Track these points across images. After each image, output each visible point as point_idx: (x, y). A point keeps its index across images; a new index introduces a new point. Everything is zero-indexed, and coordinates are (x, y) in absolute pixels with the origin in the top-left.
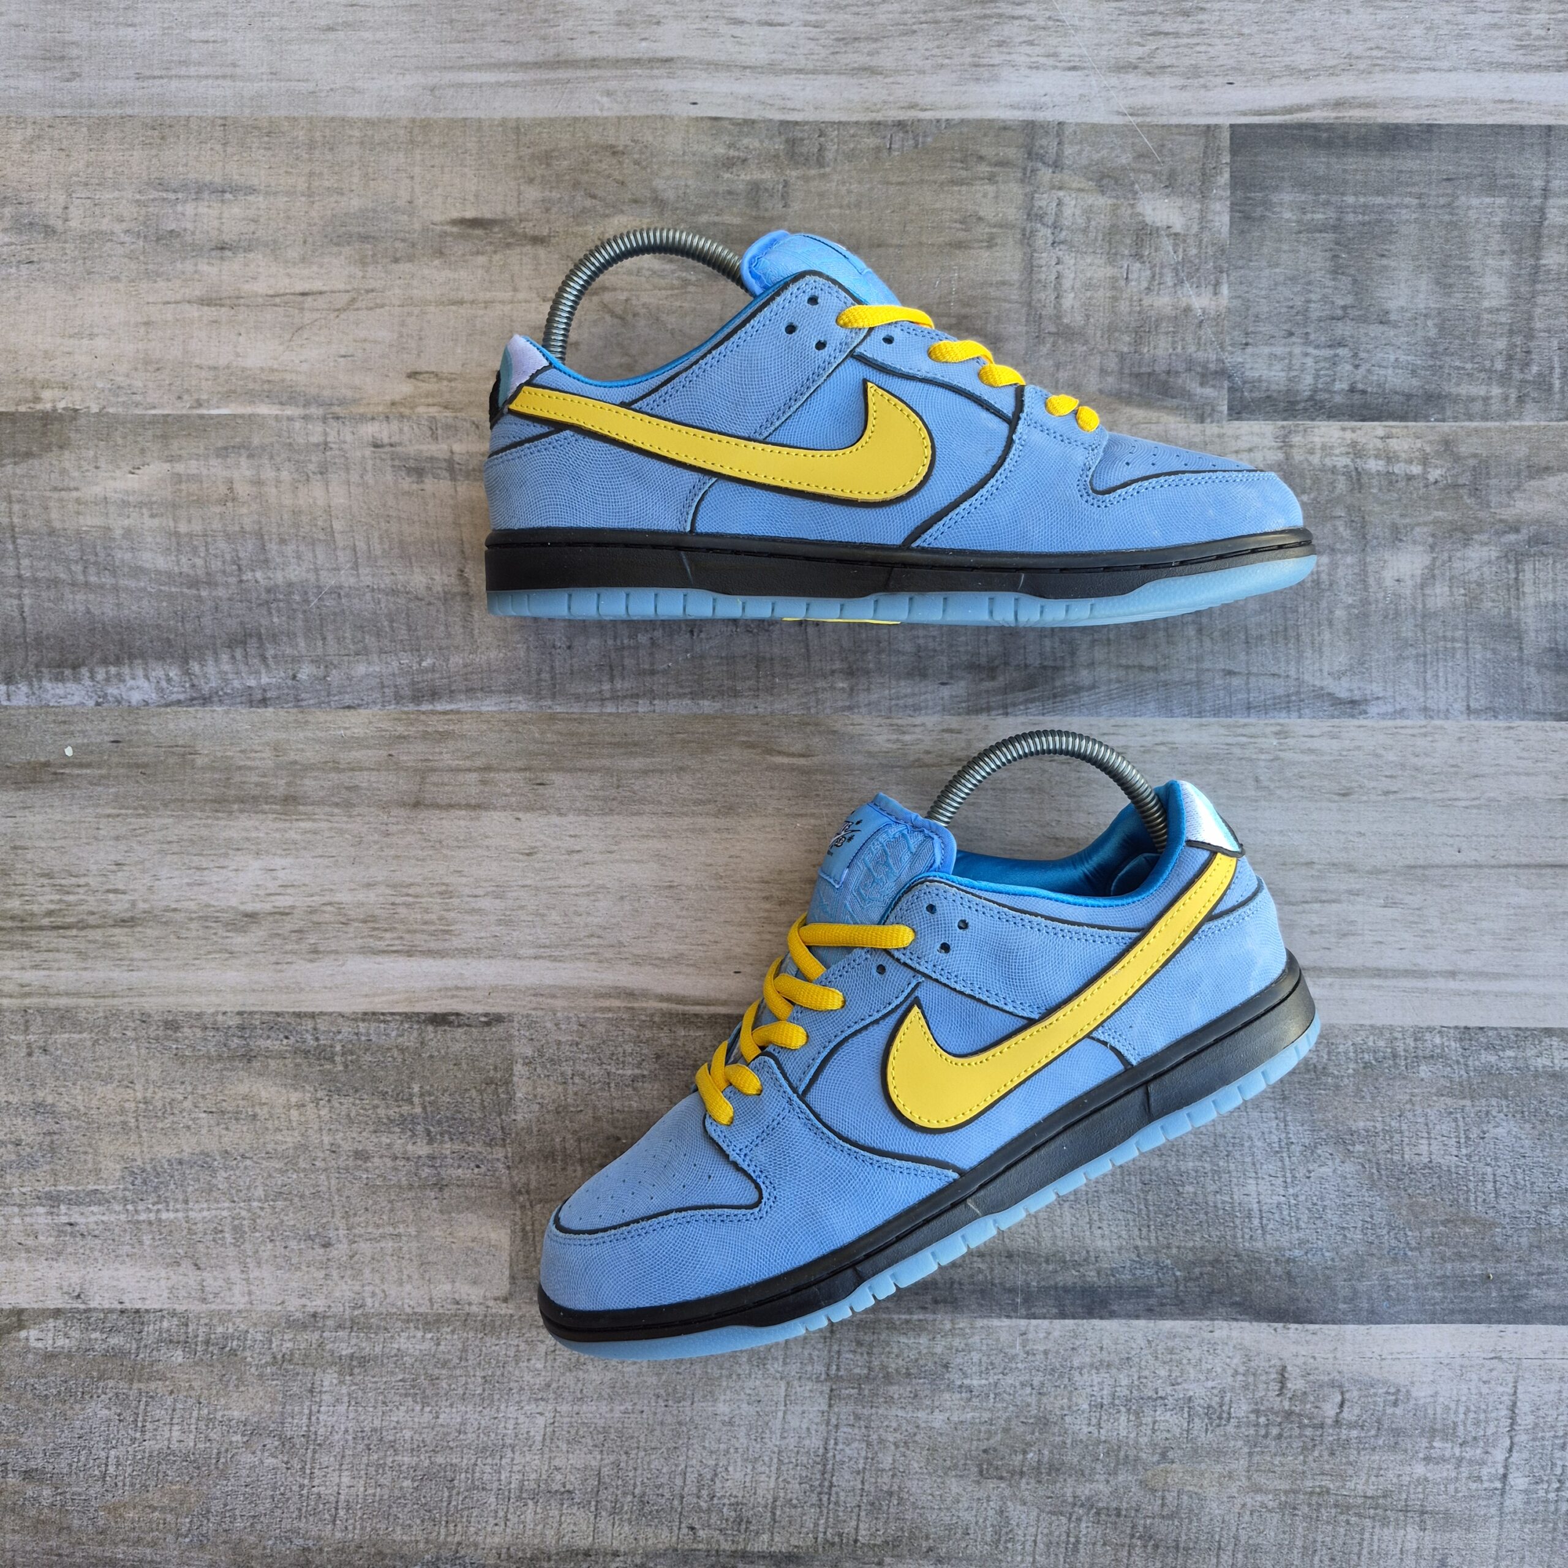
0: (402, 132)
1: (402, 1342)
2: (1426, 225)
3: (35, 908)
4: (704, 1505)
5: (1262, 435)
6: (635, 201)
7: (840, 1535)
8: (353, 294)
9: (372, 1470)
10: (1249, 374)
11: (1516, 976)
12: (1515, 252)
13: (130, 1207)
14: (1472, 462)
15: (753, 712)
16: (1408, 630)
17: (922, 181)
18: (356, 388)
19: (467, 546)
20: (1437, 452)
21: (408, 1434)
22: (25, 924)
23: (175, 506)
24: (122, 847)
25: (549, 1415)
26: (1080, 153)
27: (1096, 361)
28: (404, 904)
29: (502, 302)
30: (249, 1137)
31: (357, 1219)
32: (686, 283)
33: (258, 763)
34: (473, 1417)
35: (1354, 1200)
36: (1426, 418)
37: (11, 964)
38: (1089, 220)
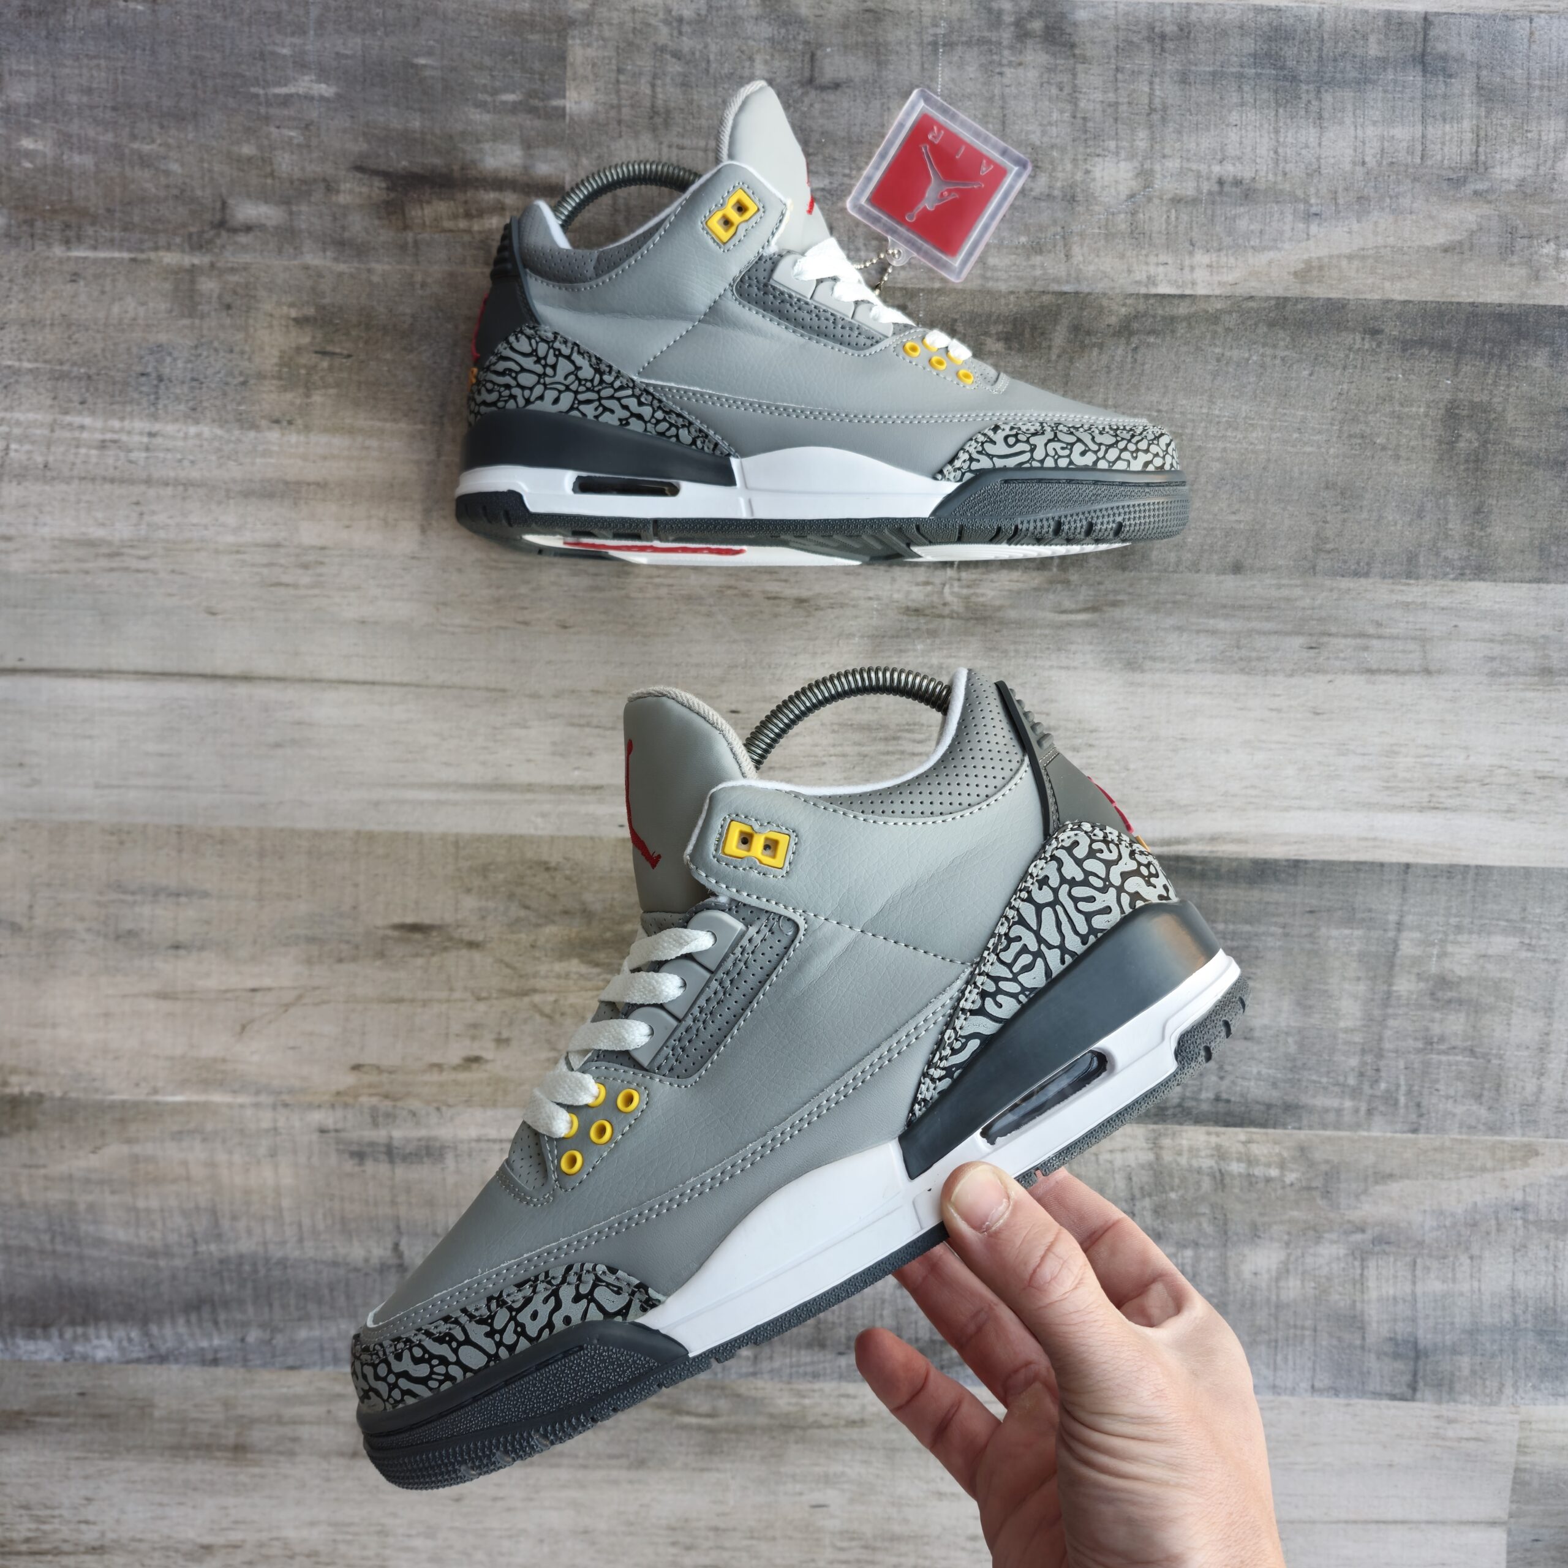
14: (1324, 1168)
29: (440, 1001)
36: (1284, 1126)
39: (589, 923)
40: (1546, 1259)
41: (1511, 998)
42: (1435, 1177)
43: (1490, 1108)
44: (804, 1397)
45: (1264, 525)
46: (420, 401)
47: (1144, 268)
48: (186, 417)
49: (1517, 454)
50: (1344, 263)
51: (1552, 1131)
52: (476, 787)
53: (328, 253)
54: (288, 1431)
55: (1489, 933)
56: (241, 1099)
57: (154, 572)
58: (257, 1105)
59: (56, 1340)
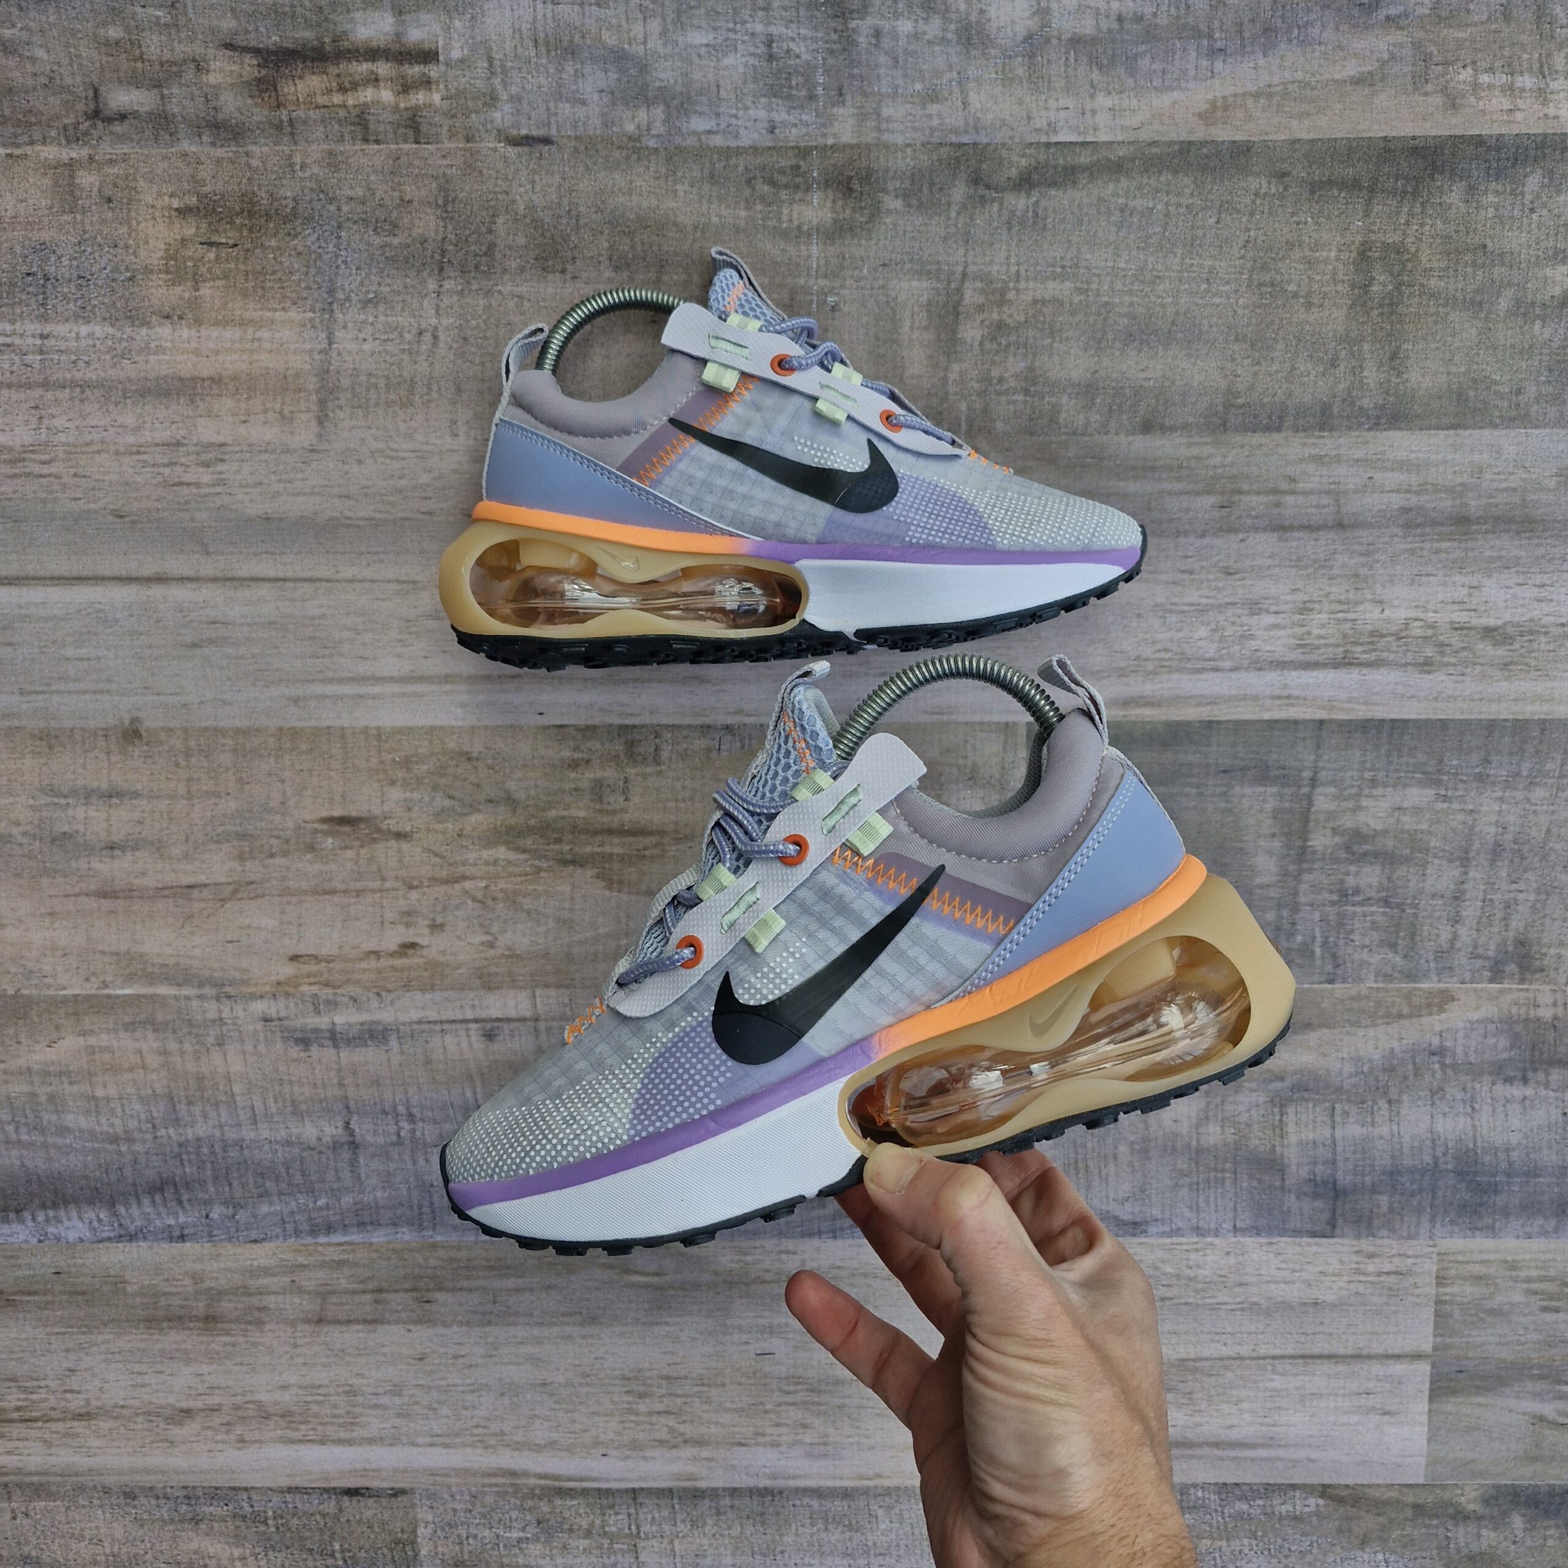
39: (514, 811)
40: (1464, 1101)
41: (1427, 850)
42: (1352, 1025)
43: (1405, 957)
44: (746, 1254)
45: (1173, 382)
46: (309, 288)
47: (1044, 113)
48: (77, 316)
49: (1432, 295)
50: (1250, 102)
51: (1468, 976)
52: (393, 680)
53: (204, 138)
54: (255, 1301)
55: (1405, 786)
56: (186, 991)
57: (58, 477)
58: (201, 997)
59: (30, 1223)
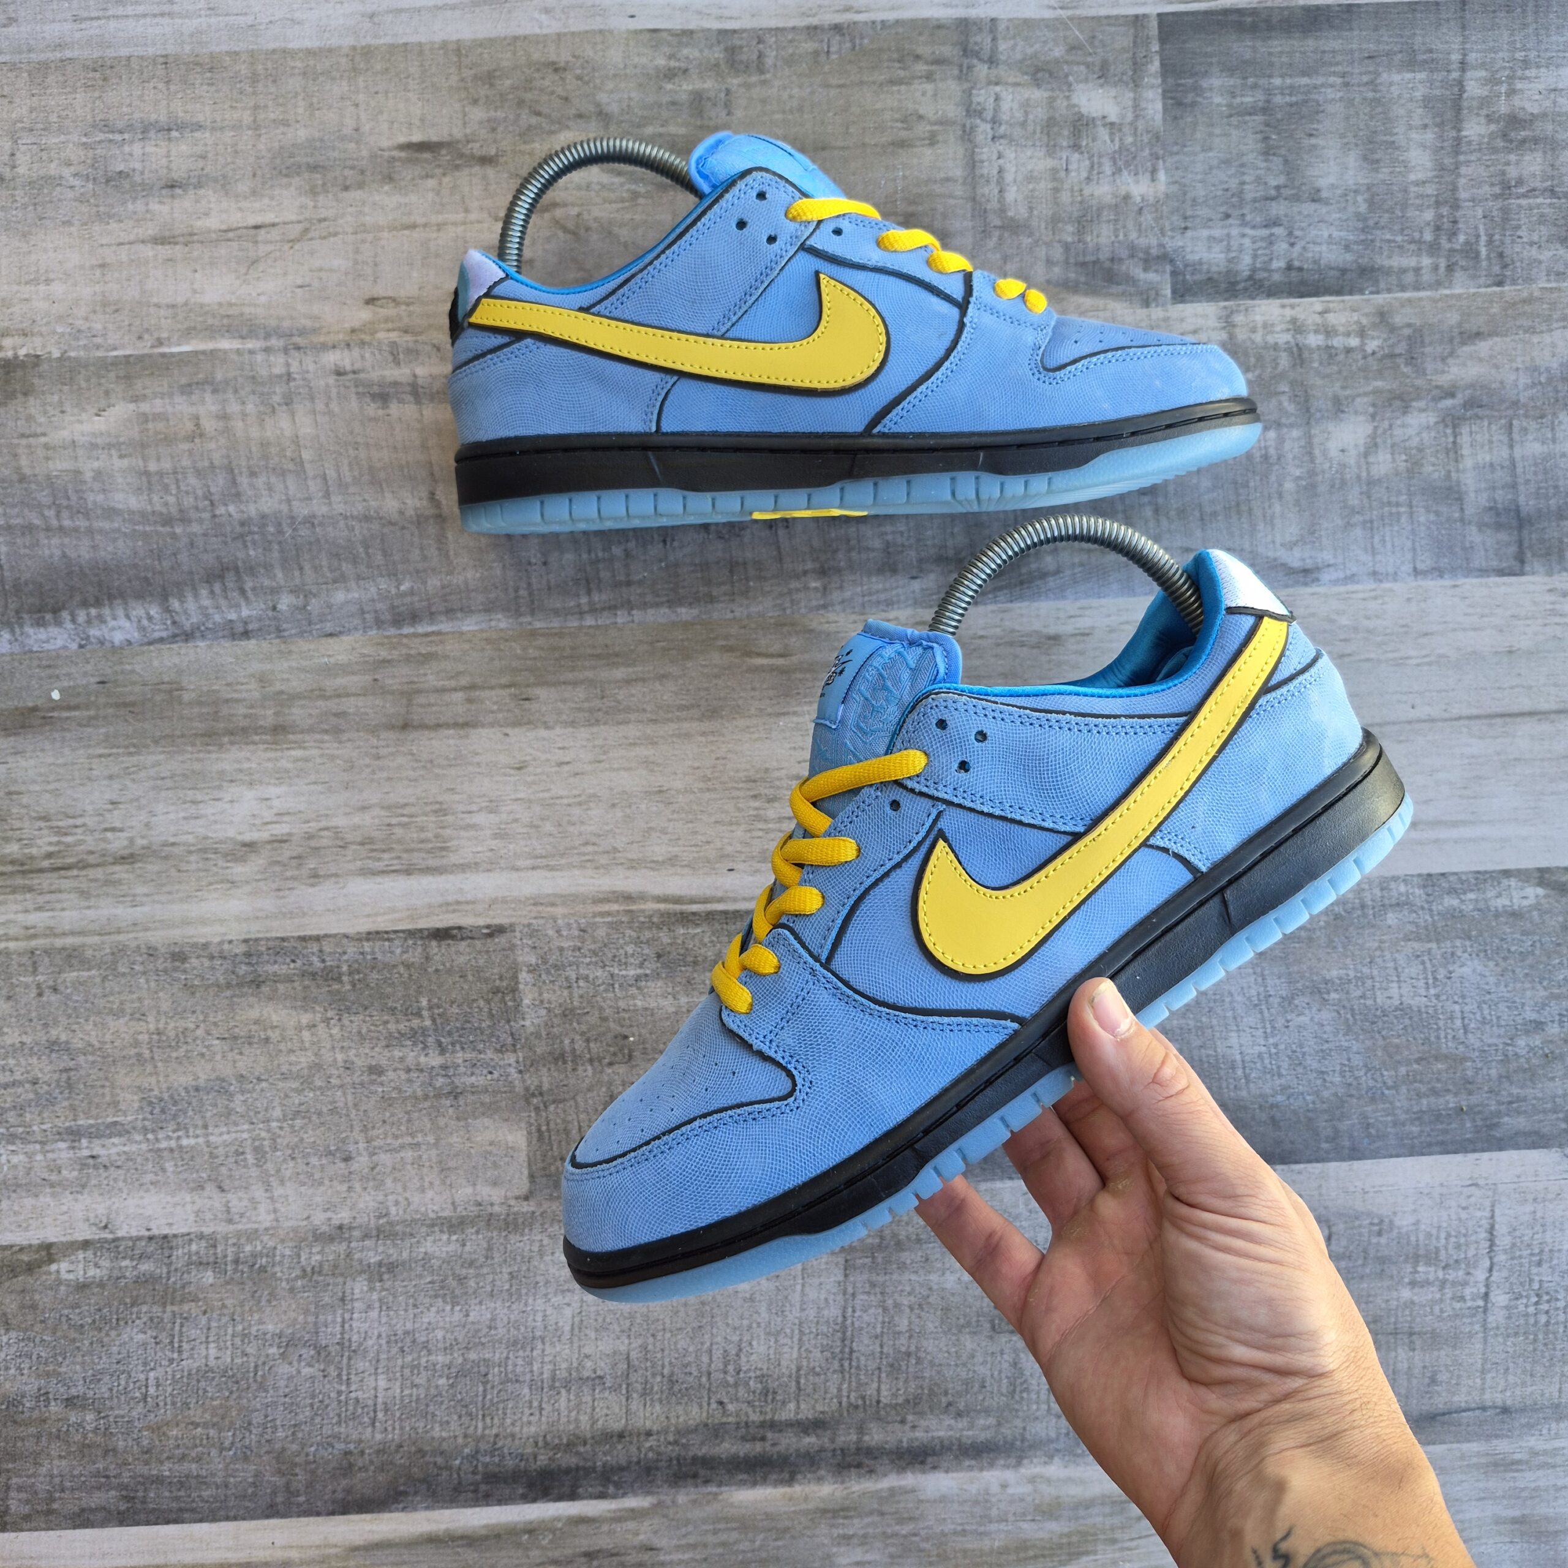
0: (344, 60)
1: (428, 1246)
2: (1351, 102)
3: (34, 851)
4: (731, 1380)
5: (1205, 316)
6: (580, 116)
7: (863, 1398)
8: (306, 225)
9: (407, 1372)
10: (1189, 257)
11: (1472, 823)
12: (1437, 125)
13: (150, 1136)
15: (729, 616)
16: (1354, 497)
17: (862, 83)
18: (317, 318)
19: (436, 469)
20: (1374, 326)
21: (440, 1334)
22: (25, 867)
23: (143, 446)
24: (116, 785)
25: (576, 1305)
26: (1013, 48)
27: (1042, 252)
28: (400, 824)
30: (263, 1060)
31: (375, 1132)
32: (635, 195)
33: (244, 695)
34: (502, 1313)
35: (1331, 1045)
37: (14, 907)
38: (1026, 113)
